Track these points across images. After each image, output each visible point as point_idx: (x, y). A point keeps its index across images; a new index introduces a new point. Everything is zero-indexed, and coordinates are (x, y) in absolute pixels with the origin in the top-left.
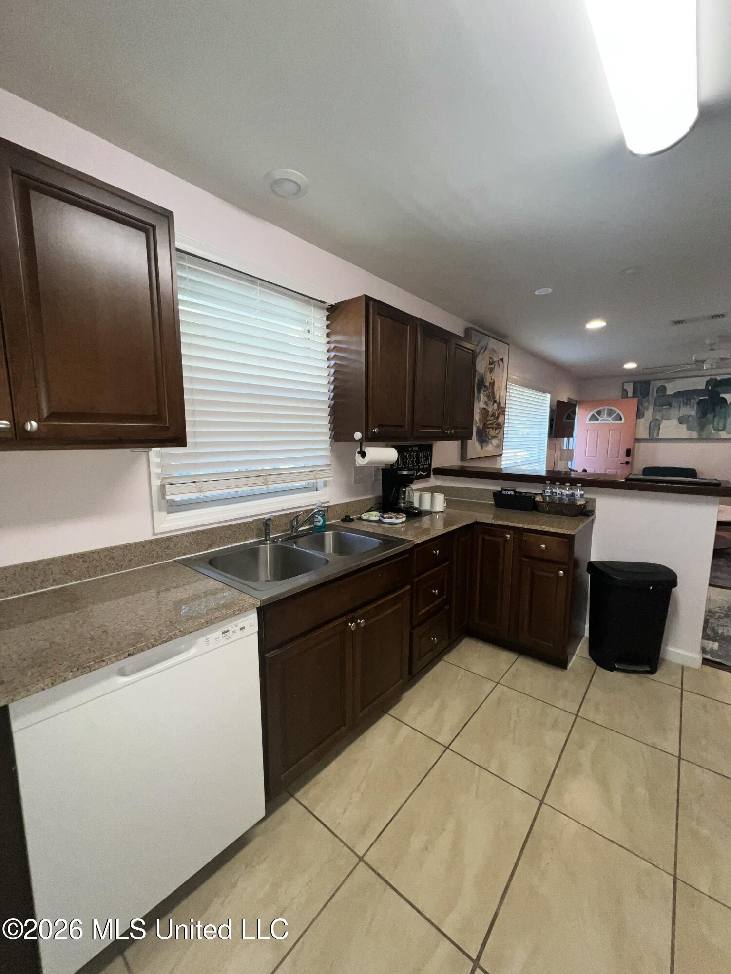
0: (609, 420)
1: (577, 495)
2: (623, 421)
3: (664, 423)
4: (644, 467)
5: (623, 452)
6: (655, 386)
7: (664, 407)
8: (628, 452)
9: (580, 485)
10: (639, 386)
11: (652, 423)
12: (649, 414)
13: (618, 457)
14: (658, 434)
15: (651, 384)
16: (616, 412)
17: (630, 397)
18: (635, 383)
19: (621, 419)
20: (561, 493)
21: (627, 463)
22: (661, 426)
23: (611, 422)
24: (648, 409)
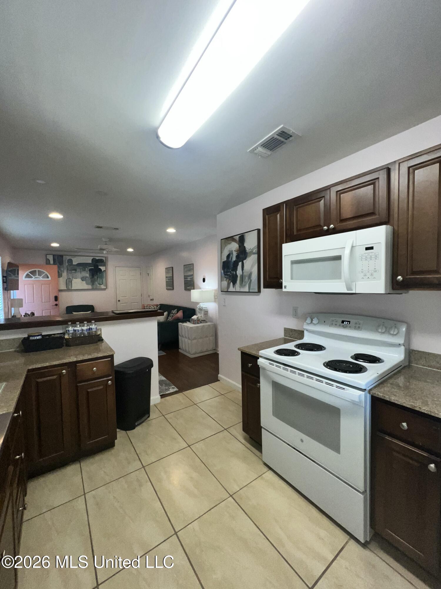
0: (40, 278)
1: (94, 329)
2: (50, 279)
3: (74, 281)
4: (66, 306)
5: (53, 299)
6: (66, 258)
7: (73, 271)
8: (56, 298)
9: (94, 321)
10: (56, 258)
11: (67, 280)
12: (65, 274)
13: (50, 302)
14: (72, 287)
15: (64, 258)
16: (44, 273)
17: (52, 264)
18: (54, 256)
19: (48, 277)
20: (81, 329)
21: (56, 305)
22: (73, 282)
23: (41, 279)
24: (64, 272)
